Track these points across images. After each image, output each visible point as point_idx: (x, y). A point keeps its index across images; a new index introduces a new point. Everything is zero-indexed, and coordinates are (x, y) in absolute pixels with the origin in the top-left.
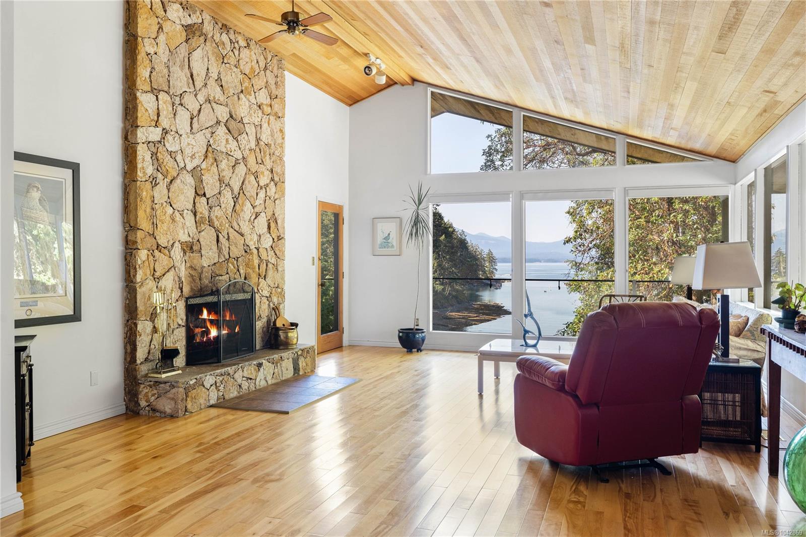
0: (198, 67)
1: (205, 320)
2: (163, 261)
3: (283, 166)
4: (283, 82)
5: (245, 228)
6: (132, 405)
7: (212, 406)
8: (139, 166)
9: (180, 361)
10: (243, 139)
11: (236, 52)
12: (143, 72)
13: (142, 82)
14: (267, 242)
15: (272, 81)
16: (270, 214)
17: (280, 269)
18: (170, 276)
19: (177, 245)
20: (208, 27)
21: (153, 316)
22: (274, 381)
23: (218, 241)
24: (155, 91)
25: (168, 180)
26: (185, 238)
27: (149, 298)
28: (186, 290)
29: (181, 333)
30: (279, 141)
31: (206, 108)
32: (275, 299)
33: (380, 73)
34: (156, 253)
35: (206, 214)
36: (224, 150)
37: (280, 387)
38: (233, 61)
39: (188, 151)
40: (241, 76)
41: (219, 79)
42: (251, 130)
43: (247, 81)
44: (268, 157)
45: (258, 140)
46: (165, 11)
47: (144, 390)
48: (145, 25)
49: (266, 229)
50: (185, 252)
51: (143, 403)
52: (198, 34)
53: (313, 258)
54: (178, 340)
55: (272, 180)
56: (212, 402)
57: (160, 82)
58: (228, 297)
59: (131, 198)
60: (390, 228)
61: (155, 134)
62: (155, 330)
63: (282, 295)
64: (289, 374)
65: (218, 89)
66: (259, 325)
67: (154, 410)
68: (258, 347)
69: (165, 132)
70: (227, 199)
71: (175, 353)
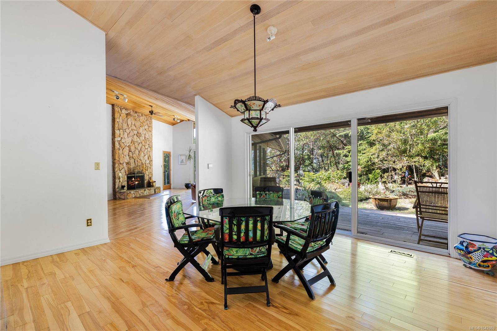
0: (129, 123)
1: (133, 180)
2: (121, 166)
3: (152, 143)
4: (152, 123)
5: (142, 158)
6: (115, 197)
7: (133, 198)
8: (116, 146)
9: (126, 188)
10: (141, 138)
11: (139, 118)
12: (116, 126)
13: (116, 128)
14: (148, 162)
15: (149, 123)
16: (148, 155)
17: (151, 168)
18: (123, 170)
19: (125, 163)
20: (132, 113)
21: (119, 178)
22: (149, 194)
23: (135, 162)
24: (119, 129)
25: (122, 149)
26: (126, 161)
27: (118, 174)
28: (127, 173)
29: (126, 183)
30: (151, 137)
31: (131, 132)
32: (150, 175)
33: (178, 119)
34: (120, 165)
35: (132, 156)
36: (136, 141)
37: (150, 195)
38: (138, 120)
39: (127, 142)
40: (140, 123)
41: (135, 124)
42: (143, 135)
43: (142, 124)
44: (148, 141)
45: (145, 137)
46: (121, 111)
47: (117, 194)
48: (117, 115)
49: (147, 159)
50: (127, 165)
51: (117, 197)
52: (129, 115)
53: (162, 166)
54: (125, 184)
55: (149, 147)
56: (133, 197)
57: (120, 127)
58: (137, 175)
59: (114, 153)
60: (184, 158)
61: (119, 139)
62: (120, 182)
63: (152, 175)
64: (153, 193)
65: (135, 127)
66: (146, 182)
67: (120, 198)
68: (145, 187)
69: (122, 138)
70: (137, 152)
71: (124, 186)
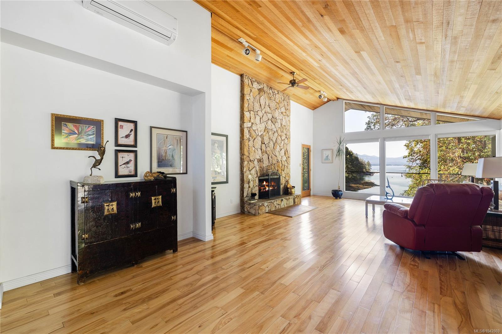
0: (262, 102)
1: (264, 185)
2: (252, 165)
3: (290, 132)
4: (290, 104)
5: (277, 154)
6: (242, 210)
7: (267, 213)
8: (245, 135)
9: (257, 197)
10: (276, 124)
11: (274, 96)
12: (246, 106)
13: (246, 109)
14: (284, 159)
15: (286, 104)
16: (285, 149)
17: (289, 168)
18: (254, 170)
19: (256, 160)
20: (265, 89)
21: (249, 182)
22: (287, 206)
23: (268, 158)
24: (249, 111)
25: (253, 139)
26: (258, 158)
27: (248, 177)
28: (259, 174)
29: (257, 188)
30: (289, 124)
31: (265, 115)
32: (287, 178)
33: (325, 97)
34: (250, 162)
35: (265, 149)
36: (270, 128)
37: (289, 208)
38: (273, 99)
39: (259, 130)
40: (276, 104)
41: (269, 105)
42: (279, 121)
43: (278, 104)
44: (285, 130)
45: (281, 124)
46: (252, 85)
47: (246, 206)
48: (246, 90)
49: (284, 154)
50: (258, 162)
51: (246, 210)
52: (262, 91)
53: (300, 164)
54: (257, 191)
55: (286, 137)
56: (267, 211)
57: (251, 108)
58: (272, 177)
59: (242, 145)
60: (328, 153)
61: (249, 125)
62: (249, 187)
63: (289, 176)
64: (292, 204)
65: (269, 108)
66: (282, 187)
67: (249, 212)
68: (281, 194)
69: (252, 124)
70: (271, 144)
71: (255, 195)
